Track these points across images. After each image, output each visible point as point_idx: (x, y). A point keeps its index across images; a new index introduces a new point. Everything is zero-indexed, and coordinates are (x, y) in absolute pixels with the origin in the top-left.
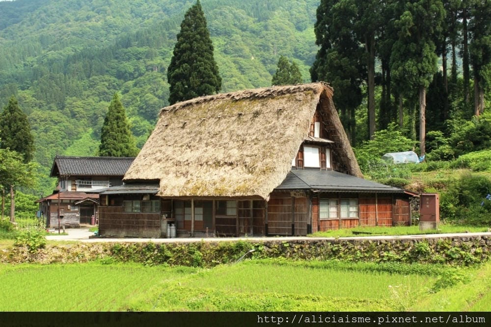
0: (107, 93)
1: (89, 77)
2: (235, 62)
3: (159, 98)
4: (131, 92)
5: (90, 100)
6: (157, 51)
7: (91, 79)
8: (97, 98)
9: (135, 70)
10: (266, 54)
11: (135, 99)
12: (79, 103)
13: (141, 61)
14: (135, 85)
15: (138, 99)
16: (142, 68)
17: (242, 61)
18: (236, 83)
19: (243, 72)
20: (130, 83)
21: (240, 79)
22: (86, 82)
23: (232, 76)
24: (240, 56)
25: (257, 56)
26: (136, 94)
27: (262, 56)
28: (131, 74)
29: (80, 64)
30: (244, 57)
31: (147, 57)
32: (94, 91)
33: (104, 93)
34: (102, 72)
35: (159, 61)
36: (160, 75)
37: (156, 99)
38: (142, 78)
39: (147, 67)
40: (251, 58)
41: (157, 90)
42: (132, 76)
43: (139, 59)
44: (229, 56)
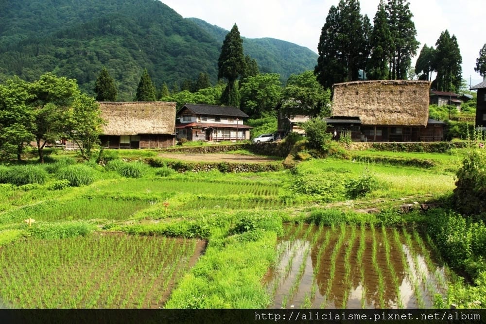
0: (49, 67)
1: (36, 55)
2: (130, 52)
3: (84, 71)
4: (65, 67)
5: (39, 70)
6: (81, 42)
7: (38, 57)
8: (43, 69)
9: (67, 52)
10: (148, 49)
11: (68, 71)
12: (31, 72)
13: (71, 47)
14: (68, 62)
15: (70, 71)
16: (72, 53)
17: (134, 51)
18: (132, 65)
19: (135, 59)
20: (64, 61)
21: (134, 62)
22: (34, 59)
23: (129, 61)
24: (133, 49)
25: (143, 49)
26: (69, 68)
27: (146, 49)
28: (64, 55)
29: (29, 47)
30: (135, 50)
31: (74, 45)
32: (41, 65)
33: (48, 66)
34: (45, 53)
35: (83, 49)
36: (83, 57)
37: (82, 72)
38: (72, 58)
39: (75, 51)
40: (139, 50)
41: (82, 67)
42: (65, 57)
43: (69, 46)
44: (126, 48)
